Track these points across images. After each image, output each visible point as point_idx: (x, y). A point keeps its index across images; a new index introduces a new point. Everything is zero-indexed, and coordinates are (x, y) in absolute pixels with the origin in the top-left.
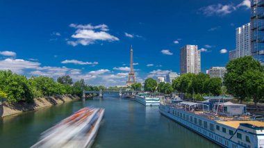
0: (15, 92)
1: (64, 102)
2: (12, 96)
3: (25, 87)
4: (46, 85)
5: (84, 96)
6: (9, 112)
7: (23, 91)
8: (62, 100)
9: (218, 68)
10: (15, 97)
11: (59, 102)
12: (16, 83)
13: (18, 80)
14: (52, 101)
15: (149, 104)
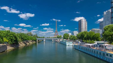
0: (12, 40)
1: (30, 44)
2: (10, 41)
3: (15, 37)
4: (23, 37)
5: (37, 41)
6: (9, 48)
7: (15, 39)
8: (29, 43)
9: (95, 29)
10: (12, 42)
11: (28, 44)
12: (12, 36)
13: (13, 35)
14: (25, 43)
15: (68, 45)
